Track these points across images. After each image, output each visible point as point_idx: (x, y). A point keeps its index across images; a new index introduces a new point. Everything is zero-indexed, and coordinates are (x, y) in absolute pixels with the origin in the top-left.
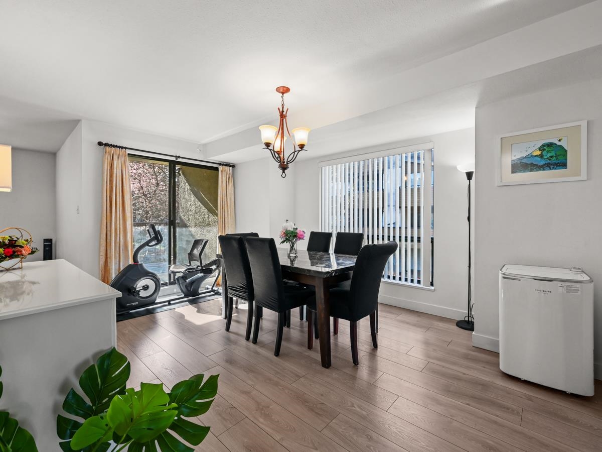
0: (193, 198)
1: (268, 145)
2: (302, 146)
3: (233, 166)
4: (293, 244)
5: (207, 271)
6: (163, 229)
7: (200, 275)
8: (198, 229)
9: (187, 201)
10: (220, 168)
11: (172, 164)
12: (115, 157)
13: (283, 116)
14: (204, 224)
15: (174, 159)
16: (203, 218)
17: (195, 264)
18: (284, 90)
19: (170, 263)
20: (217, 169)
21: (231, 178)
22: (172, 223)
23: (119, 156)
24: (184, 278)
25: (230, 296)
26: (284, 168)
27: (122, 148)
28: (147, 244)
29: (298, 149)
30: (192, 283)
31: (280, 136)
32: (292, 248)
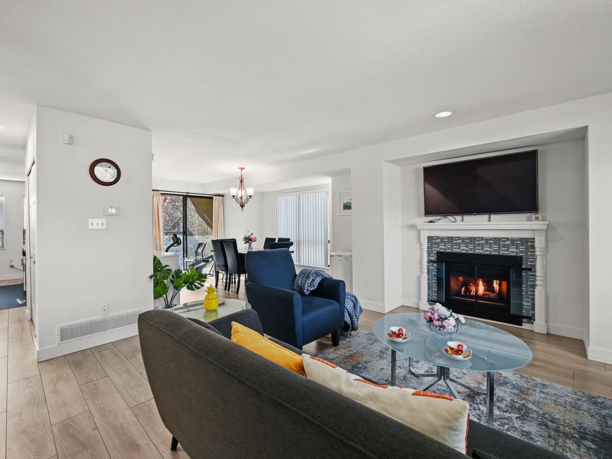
0: (197, 215)
1: (234, 196)
2: (250, 196)
3: (223, 196)
4: (251, 244)
5: (206, 261)
6: (181, 237)
7: (203, 264)
8: (201, 237)
9: (193, 217)
10: (214, 197)
11: (185, 197)
12: (154, 196)
13: (241, 181)
14: (205, 233)
15: (186, 194)
16: (204, 229)
17: (199, 258)
18: (242, 169)
19: (184, 257)
20: (212, 198)
21: (221, 204)
22: (185, 233)
23: (156, 195)
24: (193, 265)
25: (217, 270)
26: (242, 206)
27: (158, 191)
28: (172, 245)
29: (249, 197)
30: (197, 269)
31: (240, 190)
32: (250, 246)
